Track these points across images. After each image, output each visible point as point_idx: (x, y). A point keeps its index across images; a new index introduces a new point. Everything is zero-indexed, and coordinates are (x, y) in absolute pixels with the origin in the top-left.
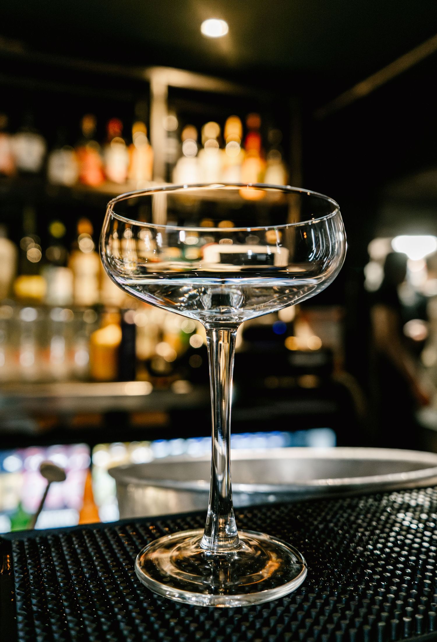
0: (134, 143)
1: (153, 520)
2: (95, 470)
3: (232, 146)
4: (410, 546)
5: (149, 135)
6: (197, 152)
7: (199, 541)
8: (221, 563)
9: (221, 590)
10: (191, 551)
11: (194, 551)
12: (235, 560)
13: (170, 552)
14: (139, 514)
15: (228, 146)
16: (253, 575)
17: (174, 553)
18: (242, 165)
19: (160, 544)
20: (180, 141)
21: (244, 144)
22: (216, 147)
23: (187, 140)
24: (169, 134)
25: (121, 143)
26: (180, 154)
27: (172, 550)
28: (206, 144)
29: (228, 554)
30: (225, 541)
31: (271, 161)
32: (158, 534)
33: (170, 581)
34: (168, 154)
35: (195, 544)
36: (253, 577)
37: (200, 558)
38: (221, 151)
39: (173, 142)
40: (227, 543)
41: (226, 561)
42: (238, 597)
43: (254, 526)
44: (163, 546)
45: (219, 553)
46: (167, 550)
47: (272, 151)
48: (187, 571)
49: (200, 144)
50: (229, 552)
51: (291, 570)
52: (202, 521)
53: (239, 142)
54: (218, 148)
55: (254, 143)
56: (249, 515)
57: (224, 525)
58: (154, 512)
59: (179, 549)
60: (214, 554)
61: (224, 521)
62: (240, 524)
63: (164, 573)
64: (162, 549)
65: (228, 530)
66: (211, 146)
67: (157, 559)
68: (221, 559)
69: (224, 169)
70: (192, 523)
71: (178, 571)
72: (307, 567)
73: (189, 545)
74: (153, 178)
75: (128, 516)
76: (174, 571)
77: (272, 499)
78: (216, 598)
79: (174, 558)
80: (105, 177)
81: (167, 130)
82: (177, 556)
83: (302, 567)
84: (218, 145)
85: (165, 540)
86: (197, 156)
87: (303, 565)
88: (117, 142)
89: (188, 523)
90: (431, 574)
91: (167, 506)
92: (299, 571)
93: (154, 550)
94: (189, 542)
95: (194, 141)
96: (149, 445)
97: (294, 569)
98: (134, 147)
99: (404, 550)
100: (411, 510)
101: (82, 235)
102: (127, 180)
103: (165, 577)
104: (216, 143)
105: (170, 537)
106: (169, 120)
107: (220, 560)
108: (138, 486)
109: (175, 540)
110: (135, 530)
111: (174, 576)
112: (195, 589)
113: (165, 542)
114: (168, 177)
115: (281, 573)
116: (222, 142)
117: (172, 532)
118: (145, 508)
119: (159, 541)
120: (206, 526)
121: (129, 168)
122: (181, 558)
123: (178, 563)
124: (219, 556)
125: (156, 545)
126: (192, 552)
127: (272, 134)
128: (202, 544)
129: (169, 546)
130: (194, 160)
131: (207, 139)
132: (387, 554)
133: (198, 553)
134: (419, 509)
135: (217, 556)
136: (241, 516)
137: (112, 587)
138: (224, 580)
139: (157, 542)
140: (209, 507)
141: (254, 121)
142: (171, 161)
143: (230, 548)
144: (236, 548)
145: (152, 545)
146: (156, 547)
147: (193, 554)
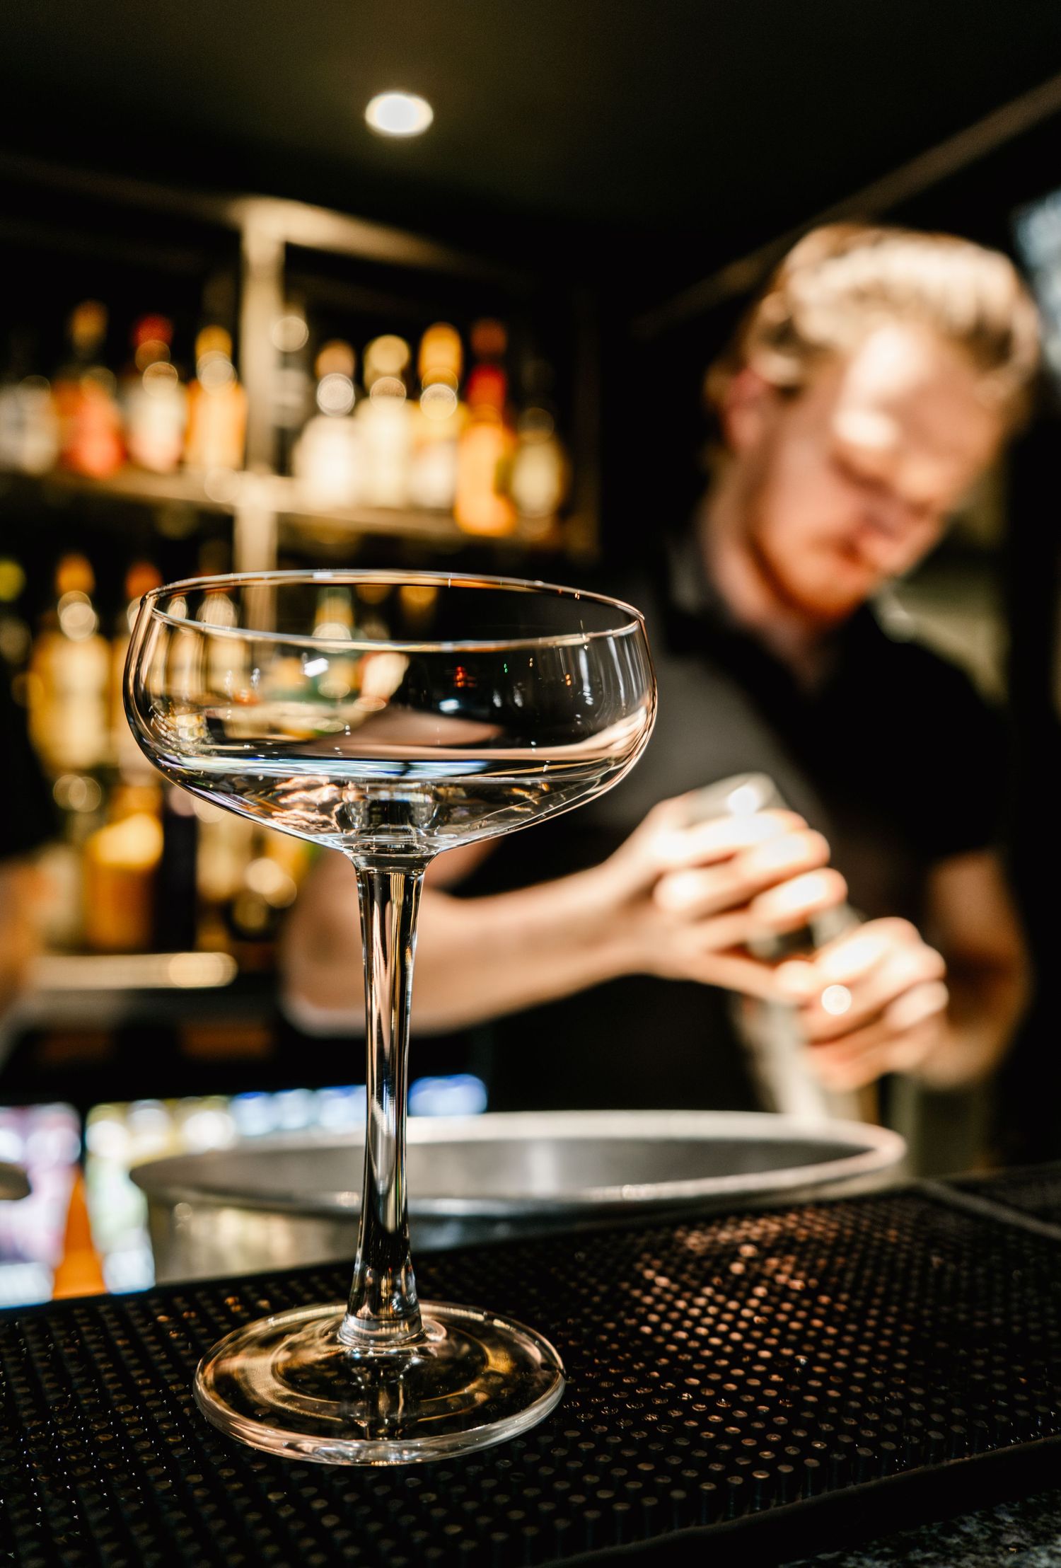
0: (199, 378)
1: (235, 1284)
2: (91, 1165)
3: (436, 396)
4: (784, 1327)
5: (236, 358)
6: (353, 404)
7: (336, 1328)
8: (382, 1374)
9: (382, 1431)
10: (317, 1353)
11: (325, 1351)
12: (414, 1367)
13: (272, 1353)
14: (203, 1270)
15: (427, 393)
16: (451, 1395)
17: (279, 1355)
18: (459, 440)
19: (249, 1337)
20: (313, 377)
21: (465, 390)
22: (398, 395)
23: (327, 377)
24: (286, 359)
25: (168, 374)
26: (313, 410)
27: (275, 1349)
28: (375, 387)
29: (399, 1353)
30: (392, 1326)
31: (528, 435)
32: (246, 1315)
33: (269, 1413)
34: (284, 407)
35: (326, 1334)
36: (449, 1401)
37: (340, 1363)
38: (410, 405)
39: (295, 378)
40: (394, 1330)
41: (392, 1369)
42: (418, 1443)
43: (458, 1293)
44: (255, 1342)
45: (378, 1352)
46: (264, 1351)
47: (529, 412)
48: (309, 1392)
49: (361, 388)
50: (401, 1349)
51: (532, 1385)
52: (343, 1283)
53: (452, 386)
54: (404, 399)
55: (489, 389)
56: (449, 1268)
57: (390, 1292)
58: (238, 1266)
59: (291, 1347)
60: (367, 1356)
61: (390, 1283)
62: (427, 1288)
63: (256, 1399)
64: (255, 1349)
65: (397, 1303)
66: (386, 393)
67: (242, 1370)
68: (383, 1365)
69: (417, 449)
70: (322, 1287)
71: (287, 1392)
72: (565, 1377)
73: (313, 1337)
74: (245, 463)
75: (177, 1275)
76: (279, 1394)
77: (502, 1232)
78: (370, 1448)
79: (280, 1367)
80: (126, 455)
81: (282, 349)
82: (286, 1362)
83: (555, 1376)
84: (405, 392)
85: (260, 1328)
86: (352, 413)
87: (557, 1371)
88: (158, 374)
89: (311, 1288)
90: (819, 1384)
91: (266, 1254)
92: (547, 1385)
93: (236, 1351)
94: (314, 1331)
95: (346, 377)
96: (225, 1106)
97: (538, 1382)
98: (198, 385)
99: (772, 1336)
100: (797, 1249)
101: (66, 596)
102: (180, 463)
103: (258, 1406)
104: (398, 384)
105: (272, 1321)
106: (286, 328)
107: (380, 1366)
108: (200, 1207)
109: (282, 1328)
110: (195, 1306)
111: (280, 1404)
112: (323, 1430)
113: (259, 1333)
114: (282, 464)
115: (509, 1391)
116: (413, 384)
117: (278, 1308)
118: (217, 1257)
119: (247, 1332)
120: (350, 1296)
121: (186, 434)
122: (295, 1365)
123: (290, 1376)
124: (379, 1358)
125: (241, 1339)
126: (320, 1352)
127: (530, 370)
128: (341, 1333)
129: (268, 1342)
130: (344, 424)
131: (378, 374)
132: (735, 1344)
133: (333, 1353)
134: (813, 1247)
135: (372, 1359)
136: (432, 1271)
137: (142, 1431)
138: (388, 1409)
139: (241, 1334)
140: (359, 1254)
141: (491, 337)
142: (289, 423)
143: (403, 1342)
144: (415, 1341)
145: (232, 1340)
146: (242, 1342)
147: (321, 1357)
